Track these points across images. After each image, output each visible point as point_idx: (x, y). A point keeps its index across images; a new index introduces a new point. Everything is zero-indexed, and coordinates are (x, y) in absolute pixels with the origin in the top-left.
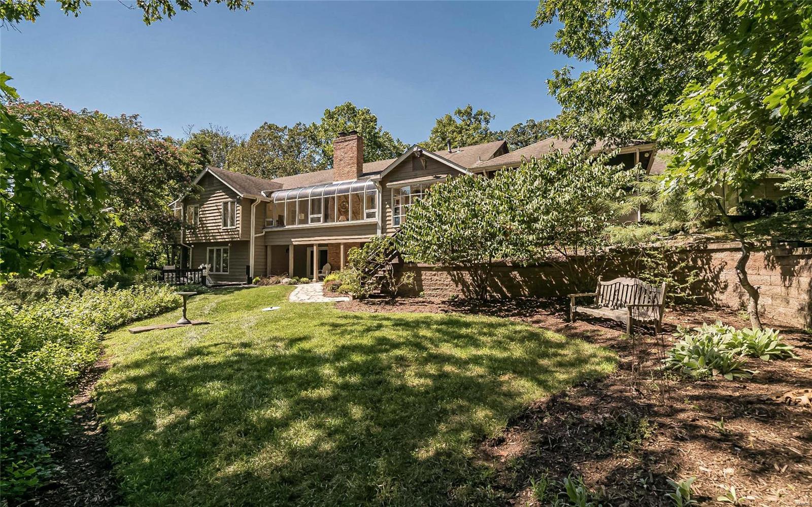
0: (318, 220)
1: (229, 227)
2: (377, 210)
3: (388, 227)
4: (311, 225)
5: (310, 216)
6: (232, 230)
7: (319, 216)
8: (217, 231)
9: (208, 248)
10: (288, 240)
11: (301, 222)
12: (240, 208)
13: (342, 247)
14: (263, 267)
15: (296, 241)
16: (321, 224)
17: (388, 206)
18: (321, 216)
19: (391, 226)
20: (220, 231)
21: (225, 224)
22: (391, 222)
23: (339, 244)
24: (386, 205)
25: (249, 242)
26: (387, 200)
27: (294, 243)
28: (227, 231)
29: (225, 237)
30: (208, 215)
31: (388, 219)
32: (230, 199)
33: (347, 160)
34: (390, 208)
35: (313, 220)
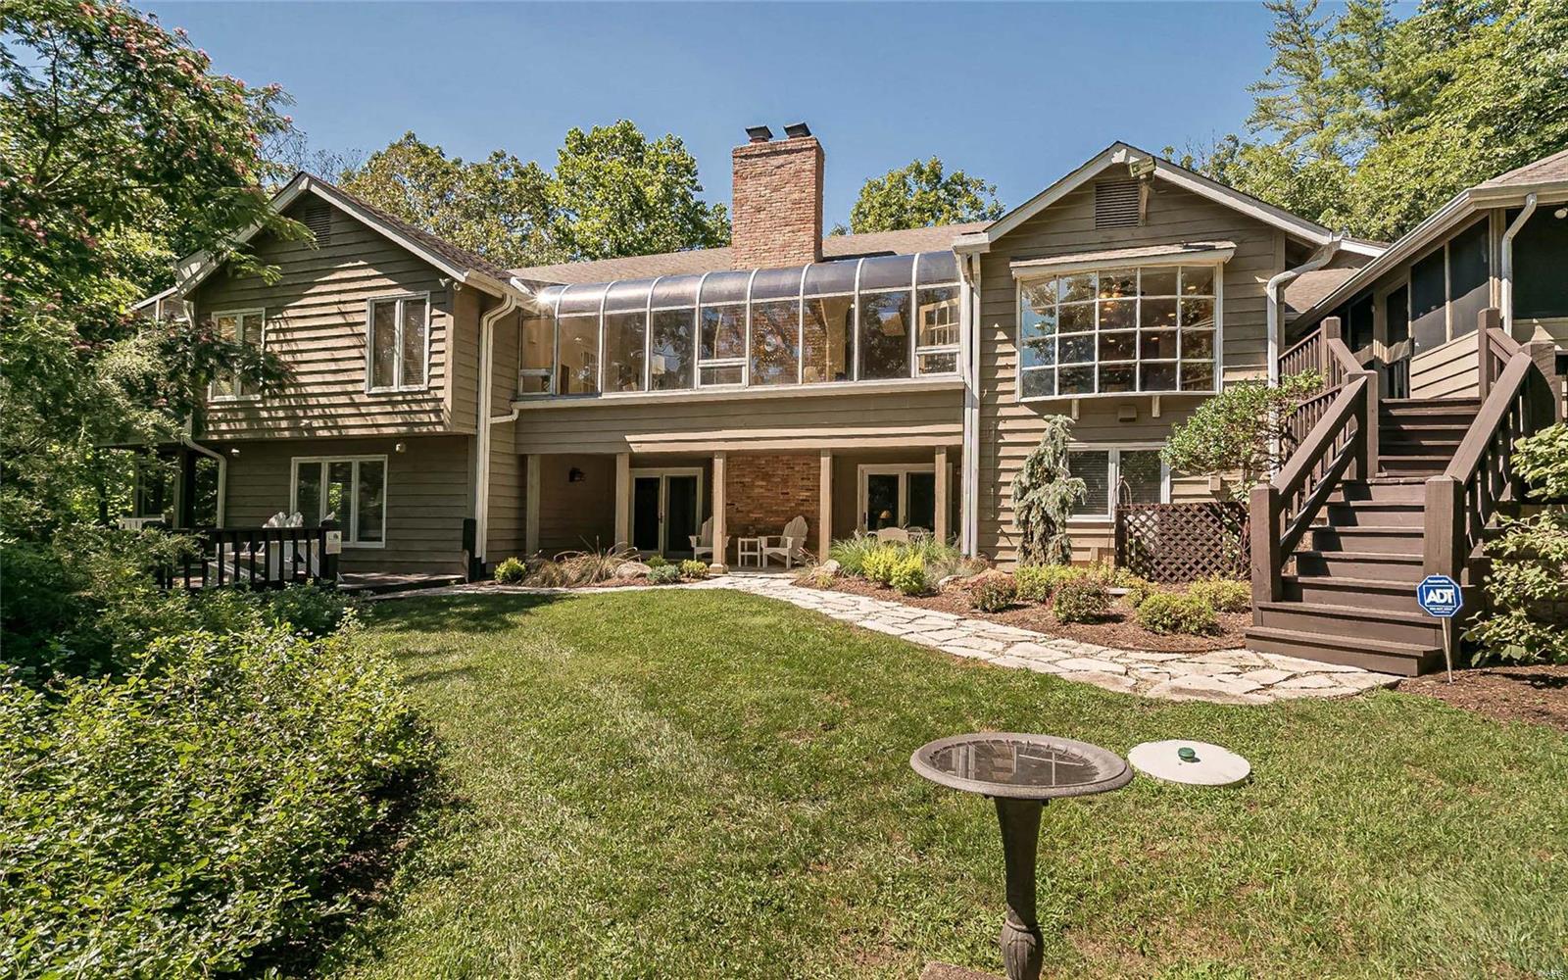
0: (733, 375)
1: (394, 389)
2: (964, 349)
3: (1001, 399)
4: (699, 390)
5: (699, 364)
6: (409, 398)
7: (735, 361)
8: (344, 400)
9: (296, 461)
10: (615, 437)
11: (662, 381)
12: (448, 321)
13: (825, 462)
14: (513, 525)
15: (644, 442)
16: (743, 388)
17: (1001, 336)
18: (745, 362)
19: (1017, 397)
20: (357, 399)
21: (381, 376)
22: (1017, 386)
23: (816, 454)
24: (995, 332)
25: (474, 438)
26: (997, 318)
27: (635, 448)
28: (390, 400)
29: (381, 420)
30: (302, 346)
31: (1001, 374)
32: (400, 292)
33: (780, 208)
34: (1012, 340)
35: (708, 377)
